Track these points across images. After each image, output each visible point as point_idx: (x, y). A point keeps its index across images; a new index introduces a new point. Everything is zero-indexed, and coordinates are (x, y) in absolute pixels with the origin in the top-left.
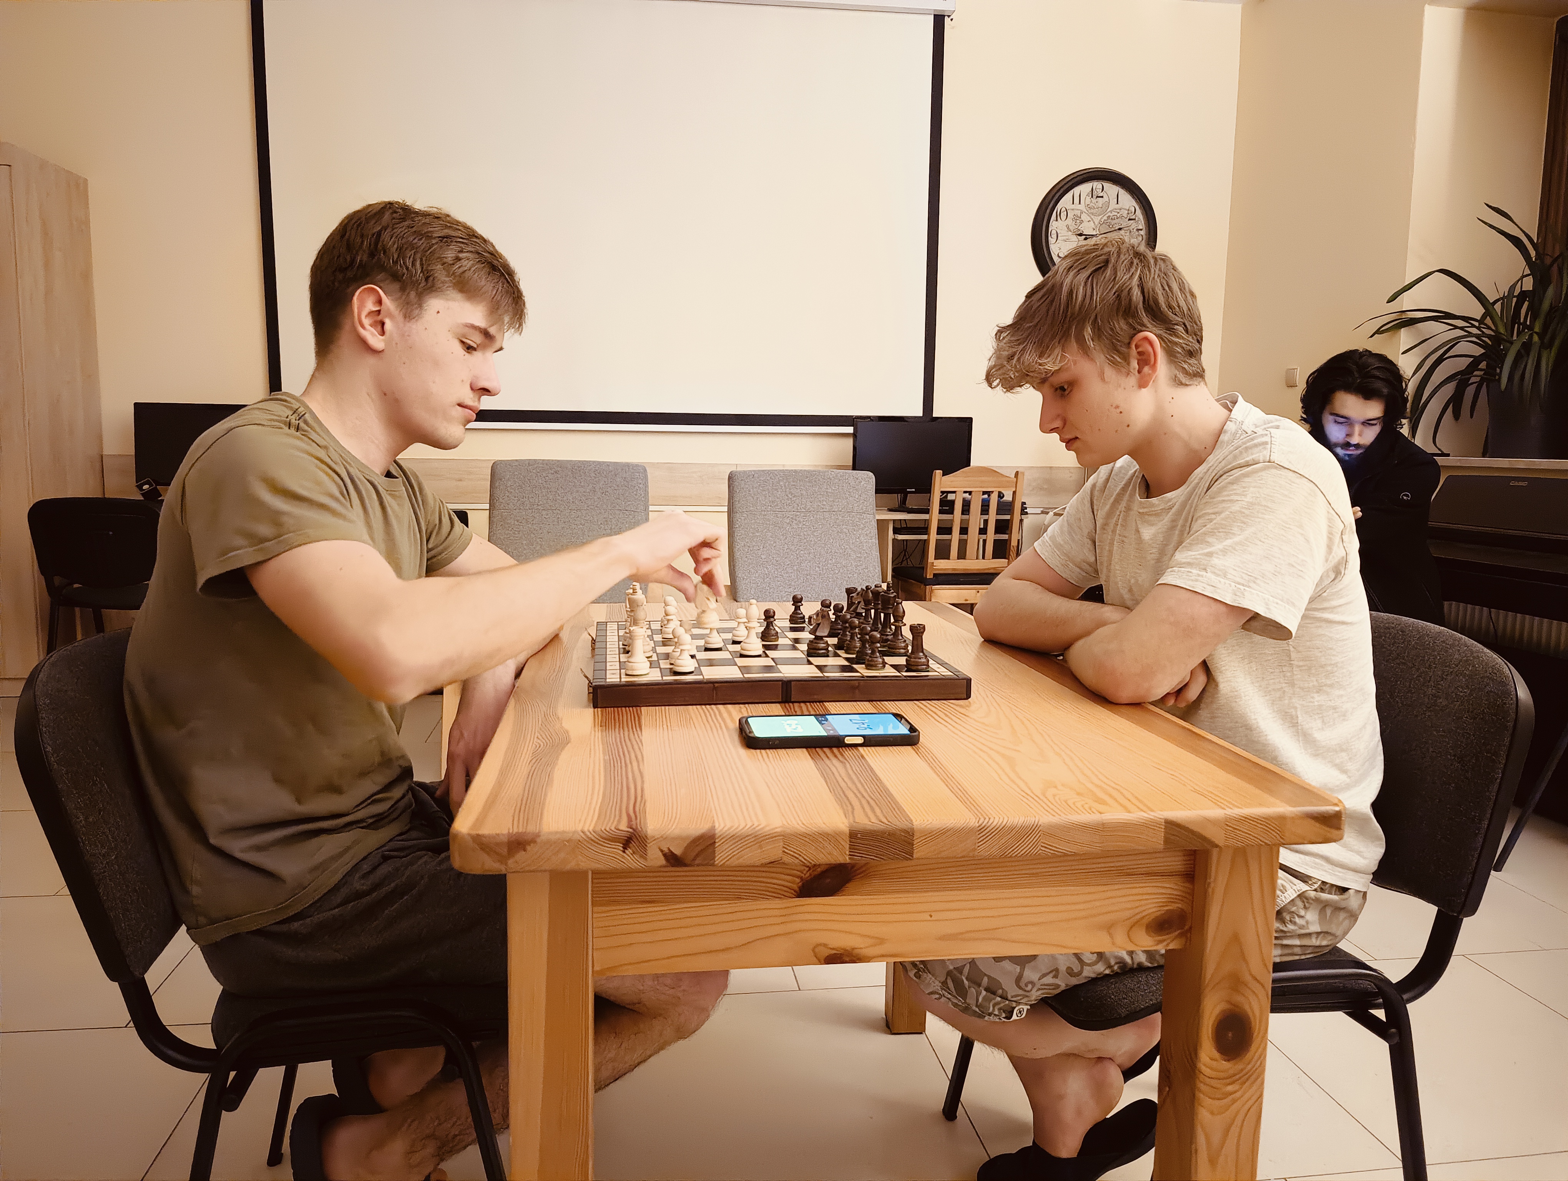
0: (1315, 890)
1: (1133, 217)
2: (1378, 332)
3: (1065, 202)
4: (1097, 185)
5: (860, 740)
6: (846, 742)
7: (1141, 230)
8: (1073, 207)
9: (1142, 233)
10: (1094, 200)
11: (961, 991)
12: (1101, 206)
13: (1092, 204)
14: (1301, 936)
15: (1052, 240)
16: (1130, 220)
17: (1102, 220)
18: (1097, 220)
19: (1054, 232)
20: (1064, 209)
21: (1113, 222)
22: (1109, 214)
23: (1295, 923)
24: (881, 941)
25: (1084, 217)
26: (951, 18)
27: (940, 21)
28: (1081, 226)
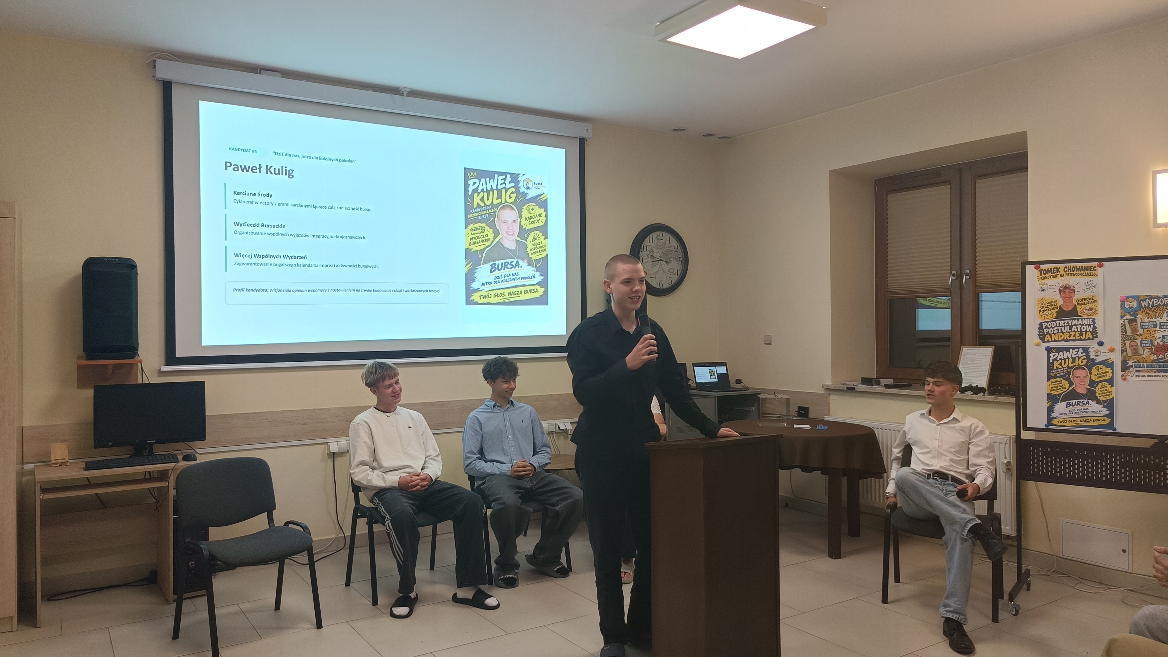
1: (677, 251)
4: (660, 233)
8: (649, 244)
10: (659, 241)
12: (662, 244)
13: (658, 243)
18: (661, 251)
20: (645, 245)
21: (668, 253)
22: (665, 249)
25: (655, 250)
26: (587, 141)
27: (582, 142)
28: (653, 254)
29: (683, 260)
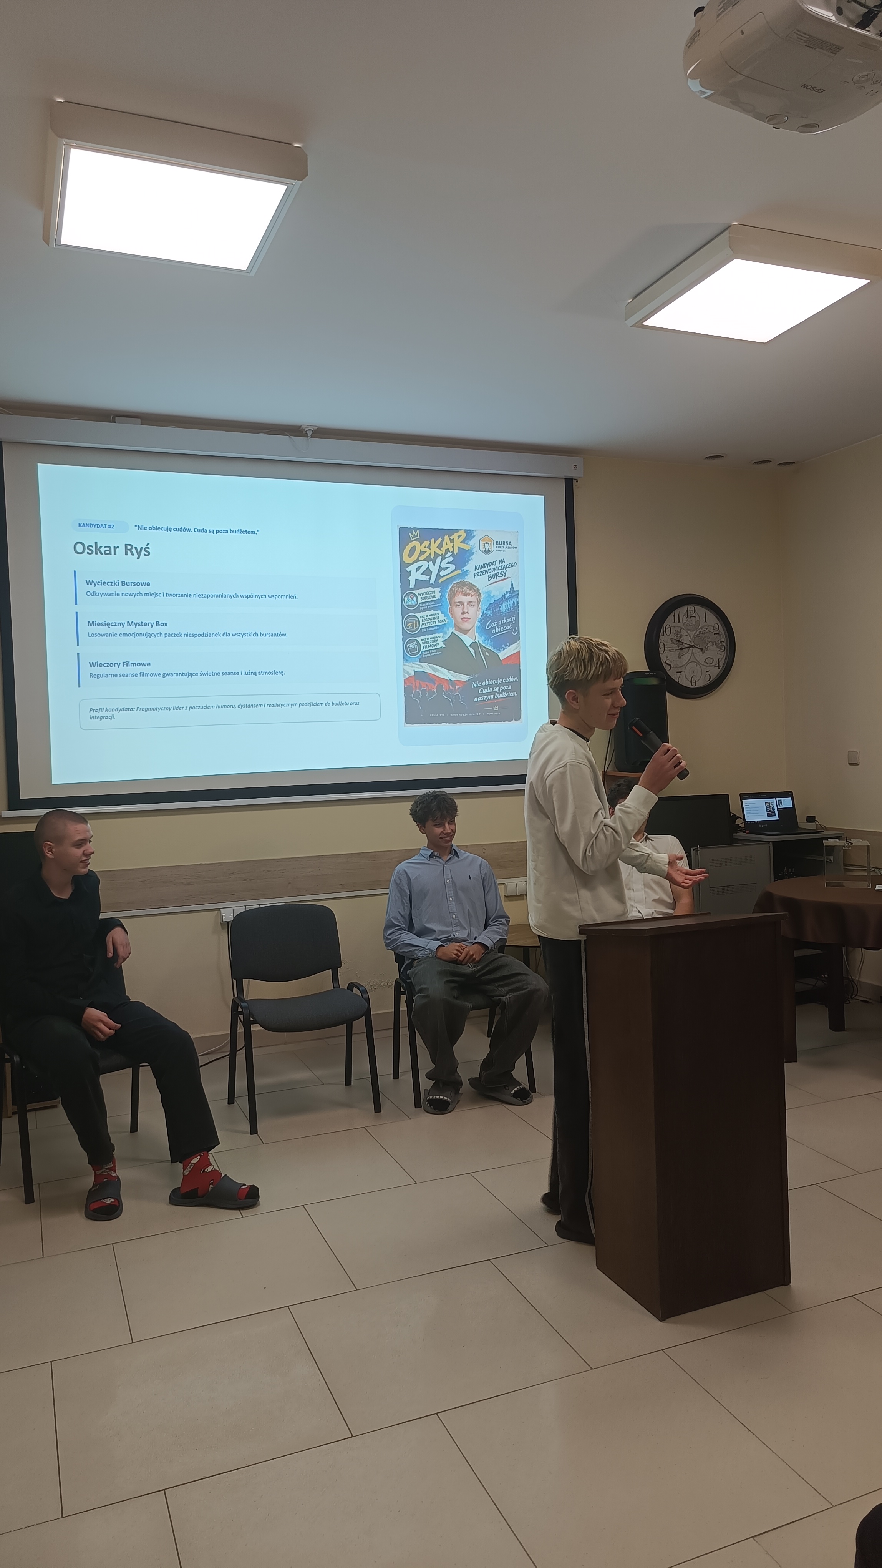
1: (718, 632)
3: (669, 622)
4: (691, 608)
7: (724, 641)
8: (674, 625)
9: (724, 644)
10: (689, 619)
12: (694, 624)
13: (687, 622)
15: (661, 651)
16: (715, 634)
17: (696, 634)
18: (692, 634)
19: (661, 645)
20: (668, 626)
21: (704, 636)
22: (700, 630)
25: (683, 632)
26: (577, 482)
27: (569, 483)
28: (681, 639)
29: (727, 645)
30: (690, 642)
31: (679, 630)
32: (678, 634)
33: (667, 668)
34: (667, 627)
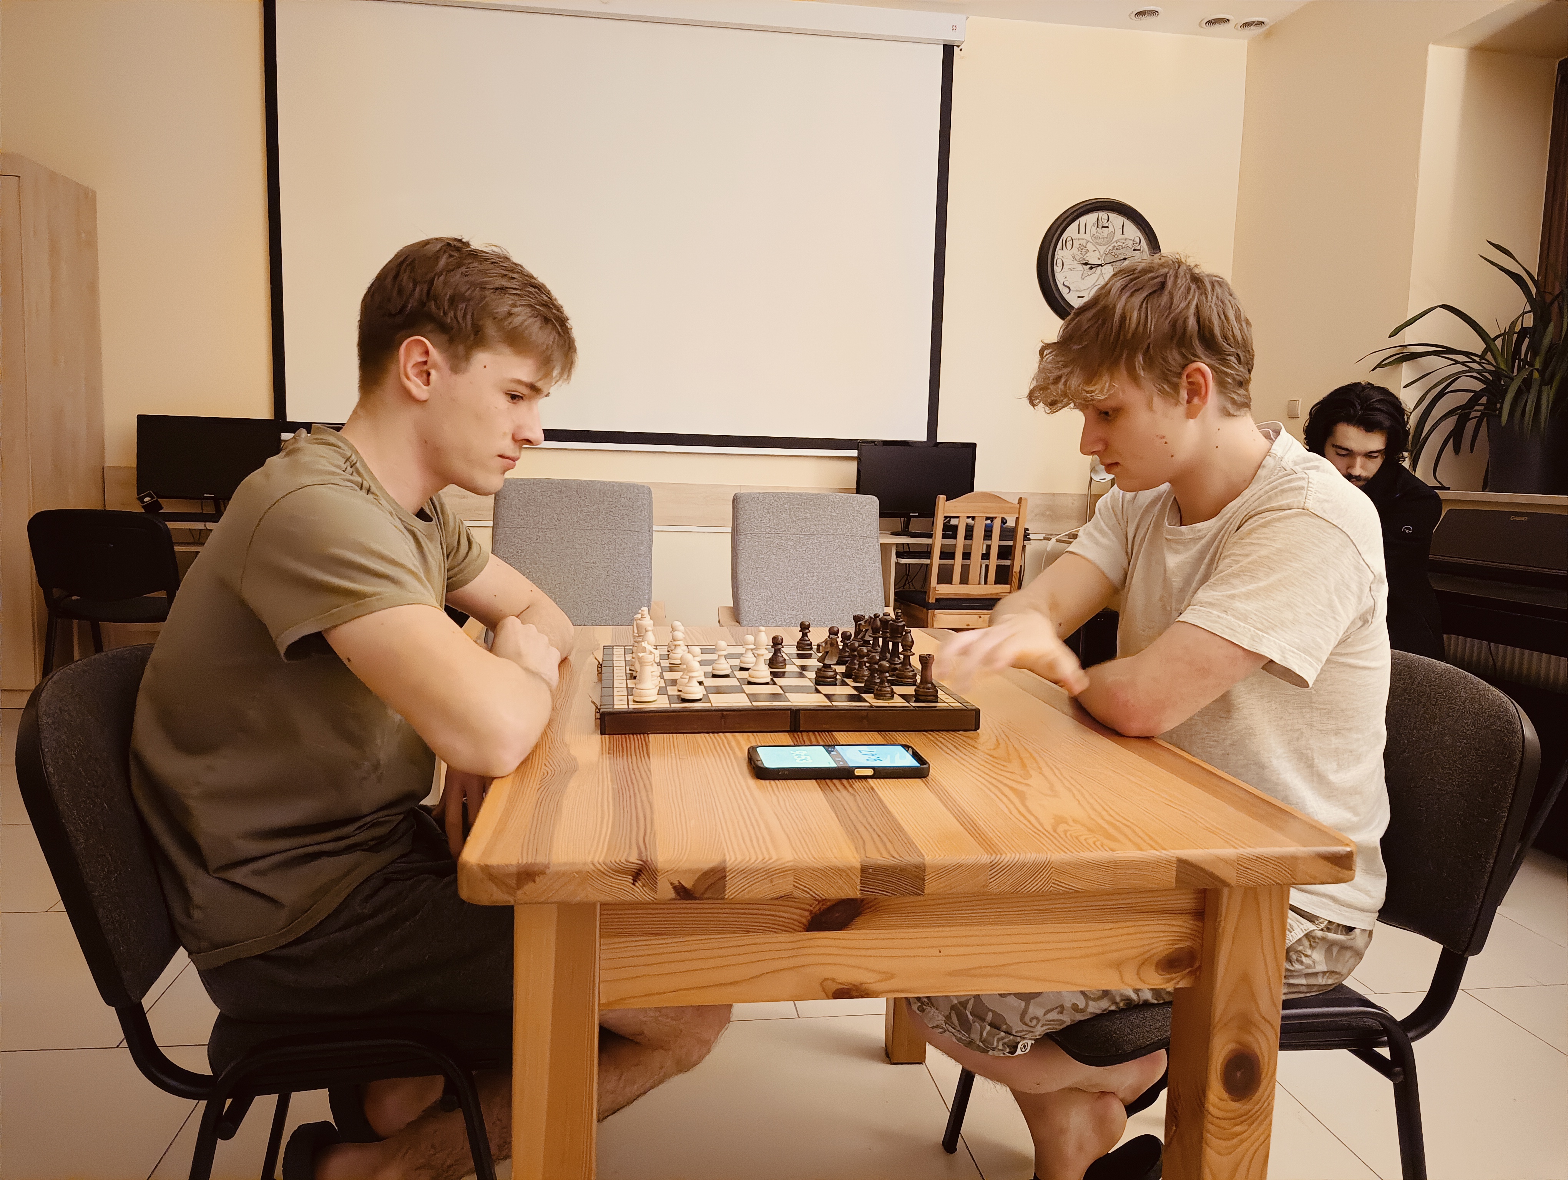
0: (1322, 930)
1: (1138, 248)
2: (1380, 365)
3: (1072, 231)
4: (1103, 215)
5: (870, 772)
6: (856, 774)
8: (1078, 235)
11: (965, 1026)
12: (1106, 236)
13: (1096, 234)
14: (1307, 975)
15: (1057, 269)
16: (1134, 250)
17: (1108, 250)
18: (1102, 249)
19: (1059, 262)
21: (1118, 252)
23: (1301, 963)
24: (891, 976)
25: (1090, 247)
26: (960, 49)
28: (1087, 255)
30: (1099, 259)
31: (1085, 245)
32: (1082, 249)
33: (1064, 291)
34: (1068, 240)
